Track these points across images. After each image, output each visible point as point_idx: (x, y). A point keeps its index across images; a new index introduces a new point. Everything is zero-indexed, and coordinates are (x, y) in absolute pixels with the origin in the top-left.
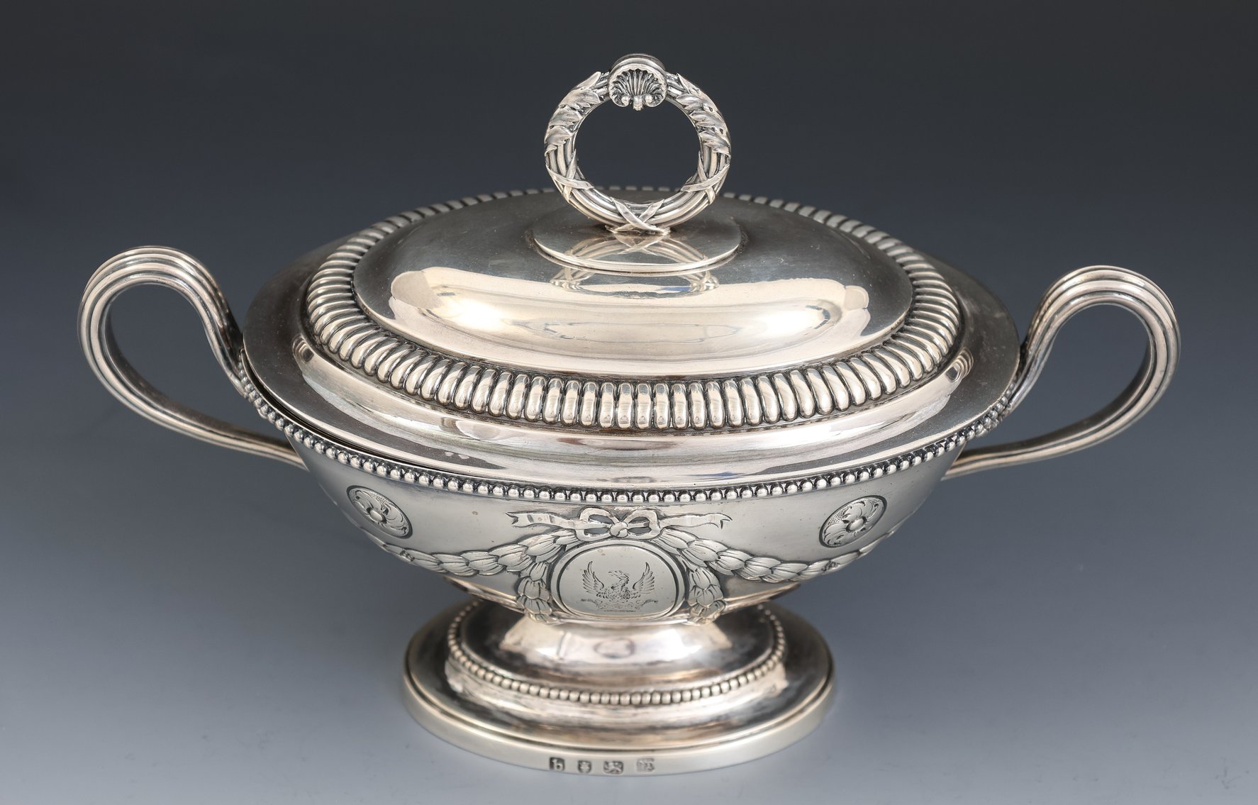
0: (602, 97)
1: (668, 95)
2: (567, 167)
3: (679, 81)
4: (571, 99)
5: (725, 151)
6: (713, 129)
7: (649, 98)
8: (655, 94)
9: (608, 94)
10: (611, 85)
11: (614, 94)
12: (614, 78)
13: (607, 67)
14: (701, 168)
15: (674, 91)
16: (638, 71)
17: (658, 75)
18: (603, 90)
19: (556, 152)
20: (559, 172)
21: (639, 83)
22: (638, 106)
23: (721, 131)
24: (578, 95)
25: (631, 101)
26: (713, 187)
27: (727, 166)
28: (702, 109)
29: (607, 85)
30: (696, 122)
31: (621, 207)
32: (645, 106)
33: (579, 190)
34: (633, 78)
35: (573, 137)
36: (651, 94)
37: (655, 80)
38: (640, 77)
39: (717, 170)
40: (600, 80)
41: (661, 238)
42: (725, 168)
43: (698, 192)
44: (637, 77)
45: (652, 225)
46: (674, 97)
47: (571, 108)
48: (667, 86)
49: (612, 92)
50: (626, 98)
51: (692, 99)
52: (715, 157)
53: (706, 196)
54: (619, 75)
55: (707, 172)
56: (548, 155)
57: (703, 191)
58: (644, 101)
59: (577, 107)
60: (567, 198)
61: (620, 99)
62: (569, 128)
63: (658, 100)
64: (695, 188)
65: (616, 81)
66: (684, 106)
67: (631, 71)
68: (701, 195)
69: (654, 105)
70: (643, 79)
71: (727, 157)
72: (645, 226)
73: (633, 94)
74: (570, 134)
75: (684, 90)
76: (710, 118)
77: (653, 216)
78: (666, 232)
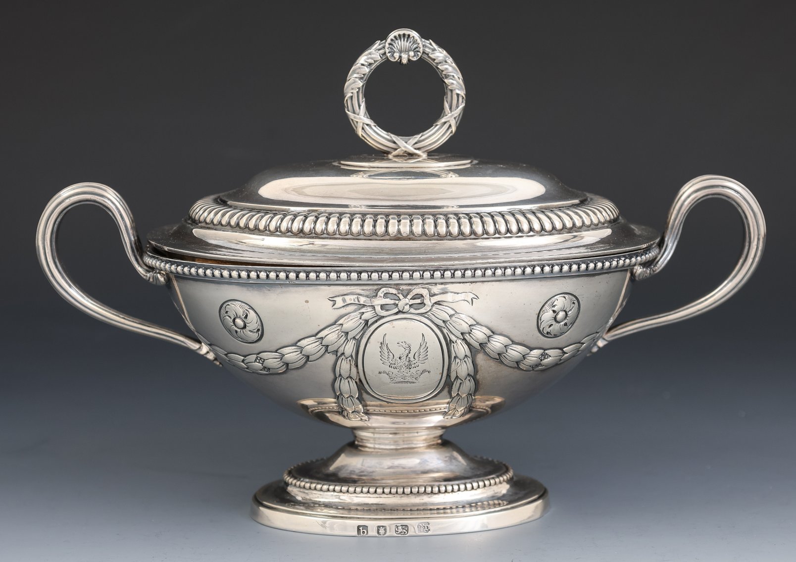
0: (381, 56)
1: (424, 52)
2: (359, 106)
3: (431, 44)
4: (362, 59)
5: (462, 93)
6: (454, 76)
7: (412, 53)
8: (416, 50)
9: (385, 53)
10: (387, 45)
11: (389, 52)
12: (389, 41)
13: (384, 38)
14: (446, 106)
15: (427, 50)
16: (404, 35)
17: (419, 41)
18: (382, 51)
19: (352, 97)
20: (354, 112)
21: (404, 44)
22: (405, 61)
23: (459, 78)
24: (366, 56)
25: (400, 57)
26: (455, 118)
27: (463, 105)
28: (446, 62)
29: (384, 47)
30: (443, 71)
31: (394, 138)
32: (409, 60)
33: (367, 125)
34: (401, 41)
35: (363, 86)
36: (413, 51)
37: (415, 42)
38: (406, 39)
39: (457, 107)
40: (380, 45)
41: (422, 158)
42: (462, 106)
43: (445, 123)
44: (404, 40)
45: (415, 149)
46: (428, 54)
47: (363, 65)
48: (423, 46)
49: (387, 51)
50: (397, 55)
51: (439, 54)
52: (455, 97)
53: (450, 126)
54: (392, 40)
55: (451, 108)
56: (347, 100)
57: (448, 121)
58: (409, 56)
59: (366, 64)
60: (360, 133)
61: (393, 56)
62: (361, 78)
63: (418, 55)
64: (443, 120)
65: (390, 44)
66: (434, 60)
67: (399, 35)
68: (447, 126)
69: (415, 59)
70: (407, 41)
71: (463, 98)
72: (411, 149)
73: (401, 52)
74: (361, 84)
75: (434, 50)
76: (450, 69)
77: (416, 143)
78: (424, 156)
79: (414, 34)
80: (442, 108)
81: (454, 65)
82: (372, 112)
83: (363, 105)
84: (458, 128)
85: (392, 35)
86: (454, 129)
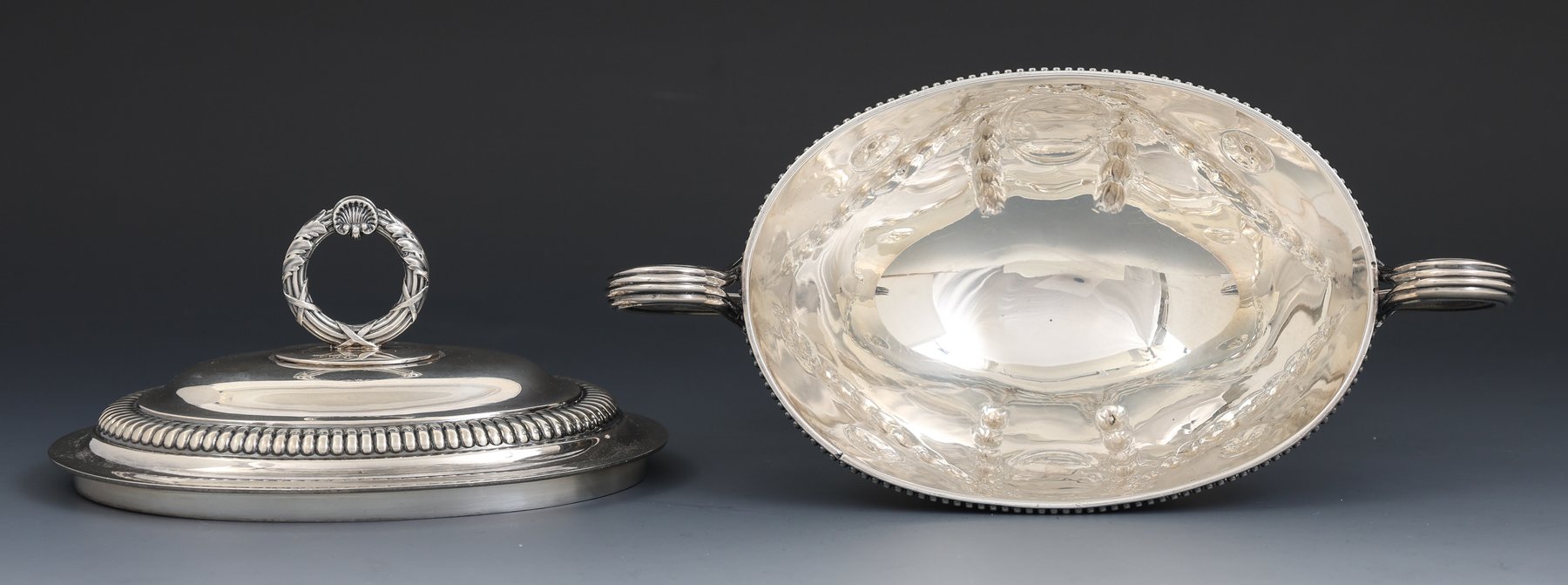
0: (328, 228)
1: (379, 224)
2: (300, 291)
4: (305, 232)
5: (424, 274)
6: (414, 254)
7: (365, 226)
8: (369, 222)
9: (332, 225)
10: (335, 216)
11: (337, 224)
12: (337, 211)
13: (331, 205)
14: (406, 289)
15: (383, 222)
16: (356, 203)
17: (373, 211)
18: (329, 222)
19: (291, 277)
20: (294, 295)
21: (355, 214)
22: (356, 235)
23: (420, 256)
24: (309, 228)
25: (351, 230)
26: (416, 304)
27: (426, 287)
28: (405, 236)
29: (332, 217)
30: (401, 247)
31: (343, 327)
32: (361, 233)
33: (309, 311)
34: (352, 210)
35: (305, 263)
36: (366, 223)
37: (369, 212)
38: (358, 209)
39: (418, 291)
41: (373, 352)
42: (424, 288)
43: (404, 309)
44: (356, 209)
45: (368, 340)
46: (384, 227)
47: (305, 238)
48: (379, 217)
49: (335, 222)
50: (347, 227)
51: (398, 227)
52: (415, 278)
53: (410, 313)
54: (341, 209)
55: (410, 294)
56: (286, 281)
57: (408, 307)
58: (361, 229)
59: (309, 237)
60: (301, 319)
61: (342, 228)
62: (302, 255)
63: (372, 228)
64: (403, 305)
65: (338, 214)
66: (391, 234)
67: (350, 204)
68: (405, 313)
69: (368, 233)
70: (359, 211)
71: (425, 281)
72: (363, 342)
73: (352, 224)
74: (303, 261)
75: (391, 222)
76: (411, 245)
77: (368, 333)
78: (376, 349)
79: (367, 202)
80: (400, 291)
81: (415, 240)
82: (316, 295)
83: (304, 286)
84: (419, 316)
85: (343, 202)
86: (414, 316)
